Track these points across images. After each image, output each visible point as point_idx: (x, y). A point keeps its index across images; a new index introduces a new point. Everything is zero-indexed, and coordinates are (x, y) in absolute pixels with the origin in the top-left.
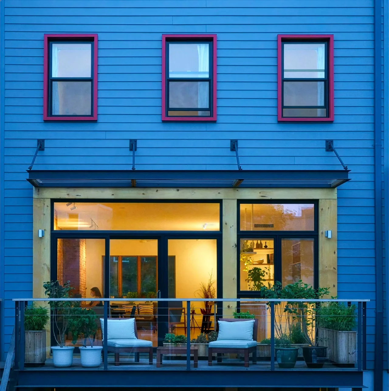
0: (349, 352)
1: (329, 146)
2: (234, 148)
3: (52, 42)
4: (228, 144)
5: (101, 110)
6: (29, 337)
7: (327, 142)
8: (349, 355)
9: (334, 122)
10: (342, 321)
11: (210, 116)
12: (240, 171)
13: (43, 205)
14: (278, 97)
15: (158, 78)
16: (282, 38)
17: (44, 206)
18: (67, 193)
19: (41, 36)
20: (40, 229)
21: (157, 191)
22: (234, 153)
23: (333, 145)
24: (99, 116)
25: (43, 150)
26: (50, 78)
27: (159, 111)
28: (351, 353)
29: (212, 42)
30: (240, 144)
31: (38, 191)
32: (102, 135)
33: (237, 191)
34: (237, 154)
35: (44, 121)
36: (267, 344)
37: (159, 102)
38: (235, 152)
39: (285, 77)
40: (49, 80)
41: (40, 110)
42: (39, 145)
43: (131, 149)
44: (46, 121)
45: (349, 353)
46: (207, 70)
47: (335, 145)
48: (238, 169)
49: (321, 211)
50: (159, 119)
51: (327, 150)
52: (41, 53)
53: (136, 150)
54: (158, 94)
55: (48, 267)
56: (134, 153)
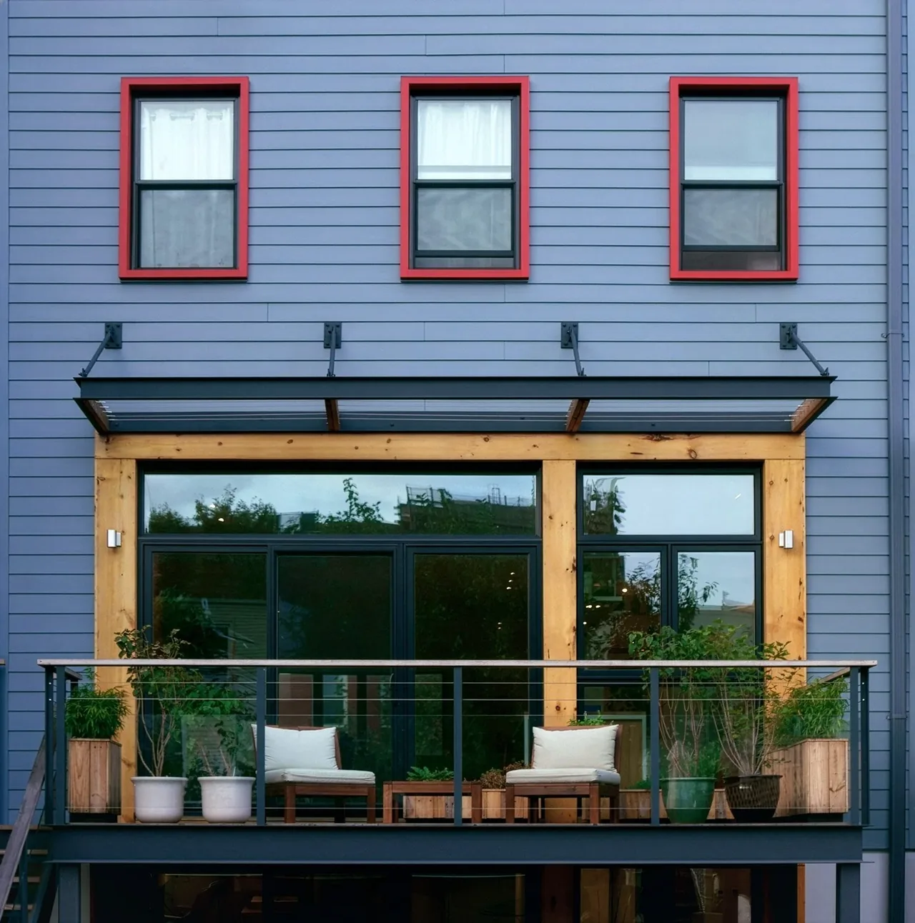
0: (831, 786)
1: (789, 339)
2: (570, 340)
3: (140, 100)
4: (556, 332)
5: (256, 255)
6: (78, 751)
7: (784, 327)
8: (831, 792)
9: (798, 282)
10: (814, 717)
11: (515, 268)
12: (582, 379)
13: (119, 474)
14: (670, 223)
15: (393, 178)
16: (680, 86)
17: (121, 476)
18: (176, 447)
19: (114, 83)
20: (111, 529)
21: (389, 441)
22: (569, 354)
23: (796, 334)
24: (253, 268)
25: (118, 347)
26: (136, 181)
27: (393, 255)
28: (834, 789)
29: (518, 97)
30: (584, 332)
31: (108, 442)
32: (259, 313)
33: (576, 441)
34: (576, 354)
35: (121, 279)
36: (644, 790)
37: (393, 236)
38: (572, 350)
39: (687, 178)
40: (134, 186)
41: (112, 255)
42: (109, 334)
43: (327, 346)
44: (125, 281)
45: (831, 789)
46: (508, 161)
47: (802, 334)
48: (577, 375)
49: (769, 489)
50: (394, 274)
51: (783, 347)
52: (113, 122)
53: (338, 346)
54: (393, 216)
55: (130, 618)
56: (332, 355)
